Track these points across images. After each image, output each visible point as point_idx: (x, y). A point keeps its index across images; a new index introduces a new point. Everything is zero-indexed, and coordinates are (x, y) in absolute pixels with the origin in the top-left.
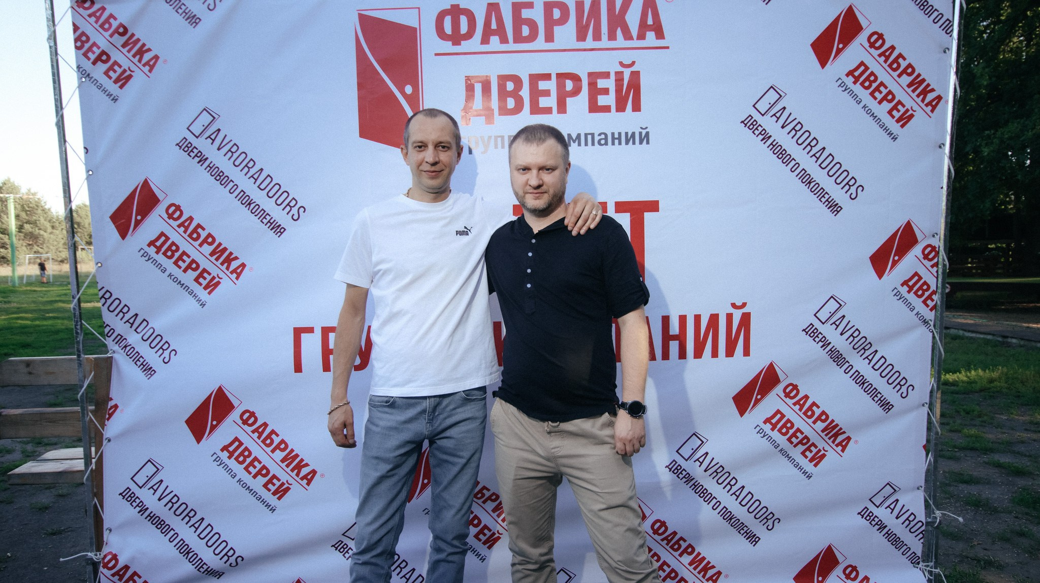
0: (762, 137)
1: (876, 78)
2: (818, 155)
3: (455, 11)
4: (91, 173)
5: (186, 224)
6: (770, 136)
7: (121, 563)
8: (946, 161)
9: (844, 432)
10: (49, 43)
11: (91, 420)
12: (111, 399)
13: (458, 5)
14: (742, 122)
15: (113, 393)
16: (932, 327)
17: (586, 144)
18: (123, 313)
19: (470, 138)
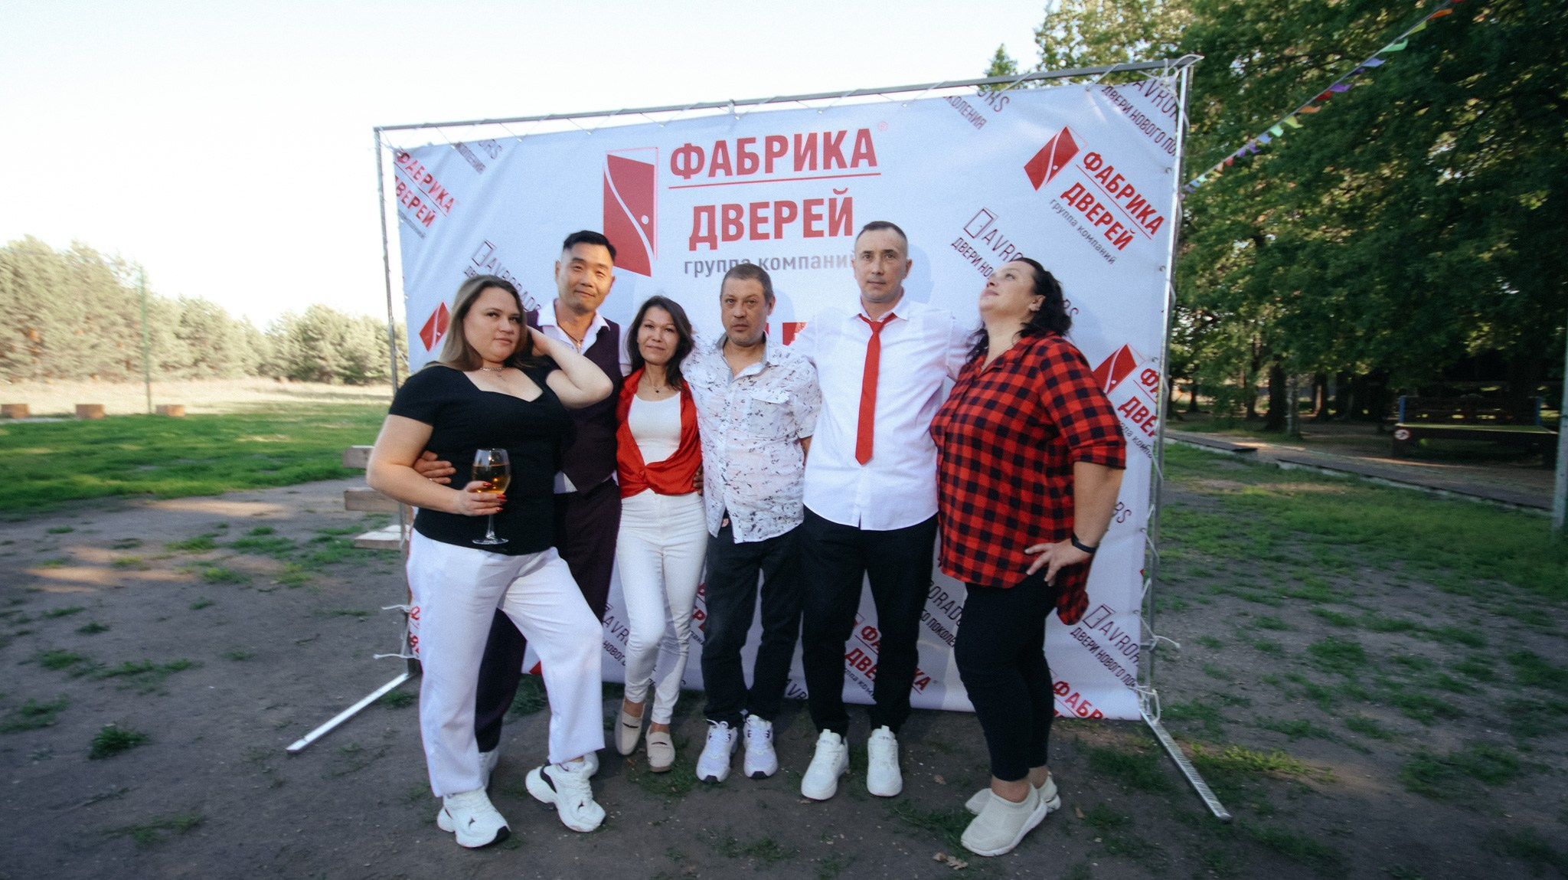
0: (973, 259)
1: (1093, 200)
3: (688, 149)
4: (407, 297)
6: (981, 259)
8: (1168, 286)
13: (690, 144)
14: (954, 244)
16: (1151, 453)
17: (800, 267)
19: (696, 263)
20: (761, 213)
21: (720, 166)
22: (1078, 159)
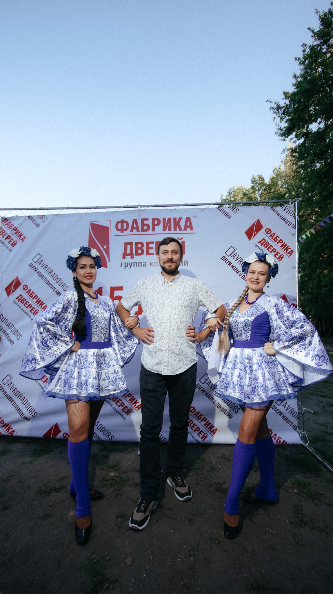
0: (228, 264)
1: (269, 244)
5: (29, 292)
8: (297, 273)
13: (123, 220)
14: (221, 258)
18: (6, 322)
19: (125, 263)
21: (135, 228)
22: (263, 230)
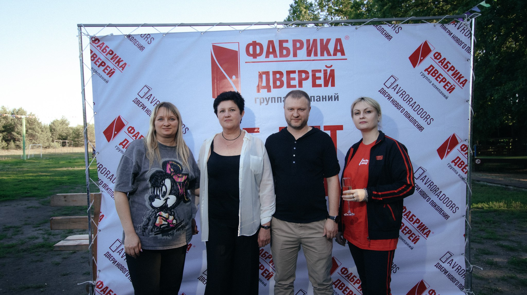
0: (388, 98)
1: (438, 72)
2: (413, 105)
3: (254, 44)
4: (96, 113)
5: (136, 135)
6: (392, 97)
7: (105, 285)
8: (470, 107)
9: (427, 228)
10: (80, 58)
11: (92, 221)
12: (101, 212)
13: (256, 41)
14: (379, 91)
15: (102, 210)
16: (466, 181)
18: (107, 174)
19: (261, 98)
20: (292, 76)
21: (271, 53)
22: (431, 55)
